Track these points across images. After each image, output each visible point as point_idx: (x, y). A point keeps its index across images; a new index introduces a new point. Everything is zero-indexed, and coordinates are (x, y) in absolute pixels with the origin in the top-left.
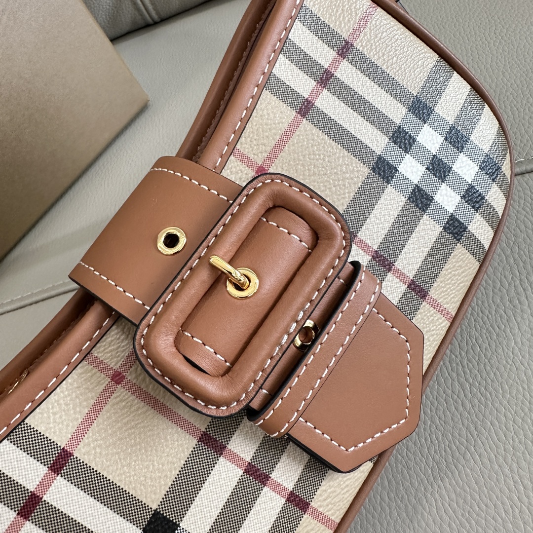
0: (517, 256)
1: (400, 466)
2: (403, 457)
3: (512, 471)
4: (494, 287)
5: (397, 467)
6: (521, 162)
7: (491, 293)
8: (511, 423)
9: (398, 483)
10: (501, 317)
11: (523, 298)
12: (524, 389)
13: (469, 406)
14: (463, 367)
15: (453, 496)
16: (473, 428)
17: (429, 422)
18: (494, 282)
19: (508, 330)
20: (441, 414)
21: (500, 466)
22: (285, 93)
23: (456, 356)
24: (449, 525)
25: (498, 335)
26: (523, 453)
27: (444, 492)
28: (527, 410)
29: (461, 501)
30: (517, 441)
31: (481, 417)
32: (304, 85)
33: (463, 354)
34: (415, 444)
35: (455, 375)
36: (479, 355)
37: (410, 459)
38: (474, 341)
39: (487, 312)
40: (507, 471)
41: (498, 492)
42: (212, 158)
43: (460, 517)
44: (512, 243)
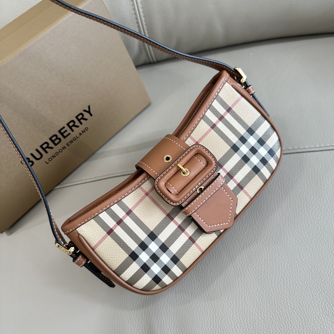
0: (281, 182)
1: (231, 246)
2: (232, 243)
3: (266, 250)
4: (272, 192)
5: (230, 246)
6: (290, 149)
7: (270, 194)
8: (269, 236)
9: (230, 251)
10: (272, 202)
11: (281, 197)
12: (275, 225)
13: (257, 229)
14: (257, 217)
15: (247, 256)
16: (257, 236)
17: (243, 233)
18: (272, 190)
19: (274, 206)
20: (247, 231)
21: (263, 248)
22: (208, 121)
23: (255, 213)
24: (244, 265)
25: (270, 208)
26: (271, 245)
27: (244, 255)
28: (275, 232)
29: (249, 258)
30: (270, 241)
31: (260, 233)
32: (214, 119)
33: (258, 212)
34: (237, 240)
35: (254, 219)
36: (263, 213)
37: (235, 244)
38: (262, 209)
39: (268, 200)
40: (265, 250)
41: (261, 256)
42: (183, 137)
43: (248, 263)
44: (281, 178)
